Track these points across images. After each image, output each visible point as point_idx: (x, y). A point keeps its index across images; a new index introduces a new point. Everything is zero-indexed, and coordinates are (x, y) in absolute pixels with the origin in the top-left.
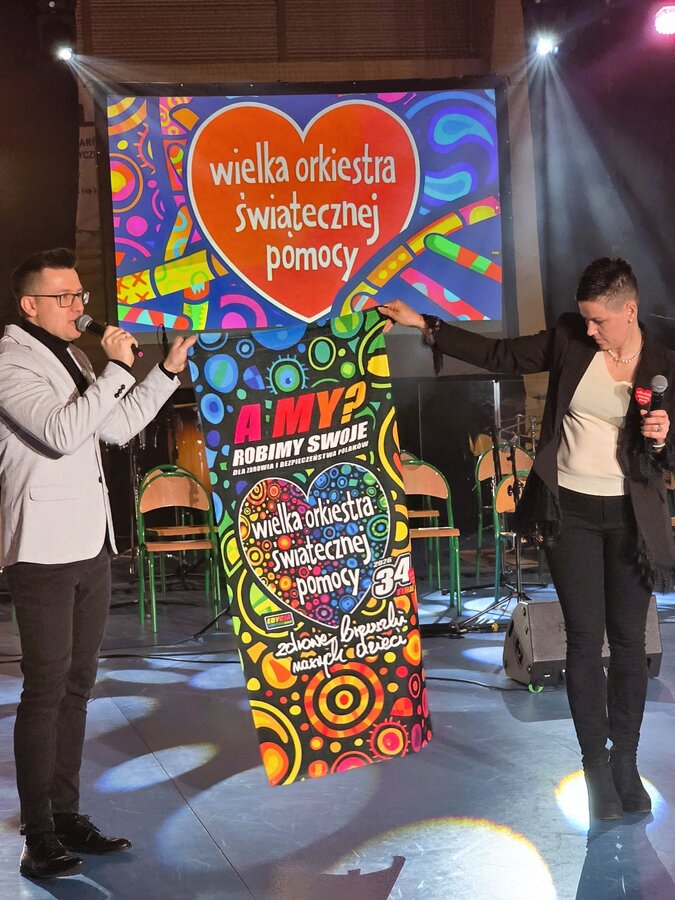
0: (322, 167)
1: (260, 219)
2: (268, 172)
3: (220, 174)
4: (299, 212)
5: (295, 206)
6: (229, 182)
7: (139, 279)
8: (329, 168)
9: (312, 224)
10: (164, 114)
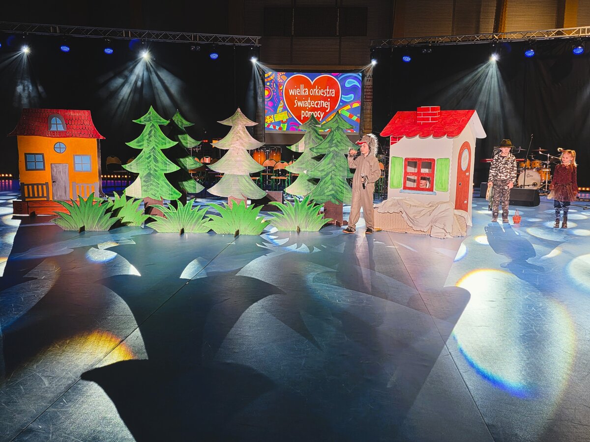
0: (316, 92)
1: (300, 104)
2: (303, 92)
3: (291, 92)
4: (310, 103)
5: (309, 101)
6: (293, 94)
7: (270, 117)
8: (318, 92)
9: (313, 106)
10: (279, 77)
